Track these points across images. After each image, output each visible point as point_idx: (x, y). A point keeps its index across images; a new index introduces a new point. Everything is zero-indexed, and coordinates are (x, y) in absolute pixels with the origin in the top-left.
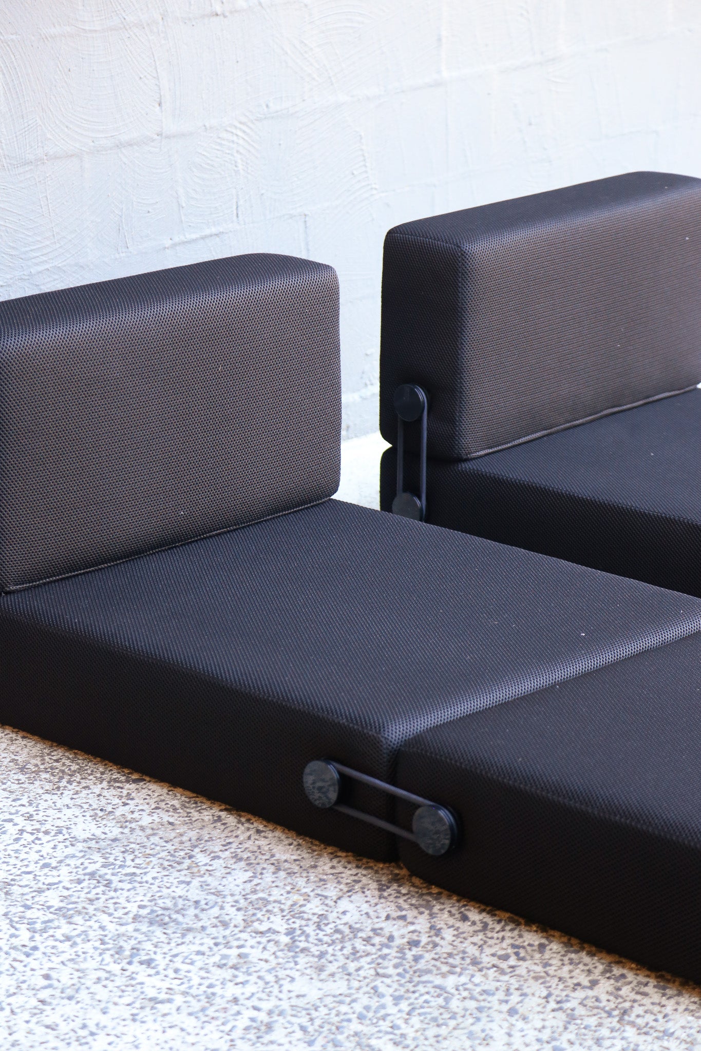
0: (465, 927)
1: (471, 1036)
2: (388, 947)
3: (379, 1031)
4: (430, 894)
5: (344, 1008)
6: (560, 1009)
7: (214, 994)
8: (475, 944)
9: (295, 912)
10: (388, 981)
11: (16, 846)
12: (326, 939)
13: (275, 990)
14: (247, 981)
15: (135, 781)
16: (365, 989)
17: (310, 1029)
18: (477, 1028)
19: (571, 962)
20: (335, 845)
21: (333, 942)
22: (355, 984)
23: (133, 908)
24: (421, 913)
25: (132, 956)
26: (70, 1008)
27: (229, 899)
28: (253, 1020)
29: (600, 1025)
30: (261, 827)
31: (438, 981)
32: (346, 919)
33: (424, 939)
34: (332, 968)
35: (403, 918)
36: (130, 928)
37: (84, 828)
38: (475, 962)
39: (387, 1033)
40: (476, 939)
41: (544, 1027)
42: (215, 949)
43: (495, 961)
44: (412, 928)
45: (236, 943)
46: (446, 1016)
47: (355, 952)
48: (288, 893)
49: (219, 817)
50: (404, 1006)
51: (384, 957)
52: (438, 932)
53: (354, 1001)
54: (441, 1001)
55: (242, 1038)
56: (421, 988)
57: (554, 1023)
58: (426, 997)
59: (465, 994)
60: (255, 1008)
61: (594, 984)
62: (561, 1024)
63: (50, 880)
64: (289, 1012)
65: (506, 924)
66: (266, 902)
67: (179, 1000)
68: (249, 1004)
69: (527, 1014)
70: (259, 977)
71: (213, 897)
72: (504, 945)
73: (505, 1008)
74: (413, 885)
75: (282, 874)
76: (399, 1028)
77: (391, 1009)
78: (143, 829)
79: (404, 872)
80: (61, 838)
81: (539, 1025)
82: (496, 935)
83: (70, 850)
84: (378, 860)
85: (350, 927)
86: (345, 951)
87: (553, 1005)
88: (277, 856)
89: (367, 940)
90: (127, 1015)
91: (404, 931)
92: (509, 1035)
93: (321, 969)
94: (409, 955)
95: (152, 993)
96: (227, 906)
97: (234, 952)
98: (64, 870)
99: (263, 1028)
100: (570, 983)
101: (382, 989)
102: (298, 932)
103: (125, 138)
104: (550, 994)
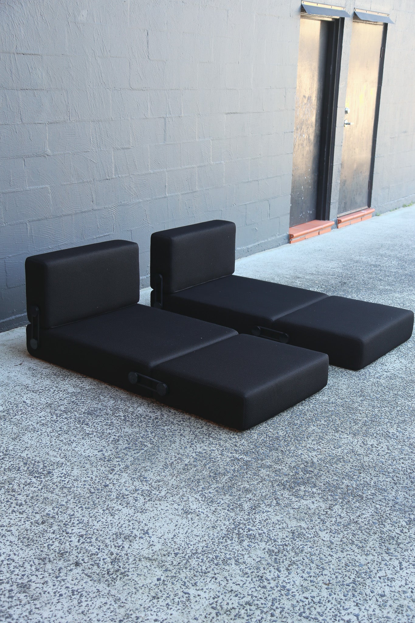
0: (170, 414)
1: (170, 441)
2: (150, 419)
3: (147, 441)
4: (161, 406)
5: (138, 435)
7: (104, 432)
9: (126, 411)
10: (149, 428)
11: (53, 395)
12: (134, 418)
13: (120, 431)
14: (113, 429)
15: (85, 378)
16: (143, 430)
17: (129, 441)
19: (197, 422)
21: (136, 418)
22: (141, 429)
23: (83, 410)
24: (159, 411)
25: (83, 423)
26: (66, 436)
27: (109, 408)
28: (114, 438)
29: (204, 437)
30: (117, 389)
31: (163, 428)
32: (139, 412)
33: (159, 417)
34: (135, 425)
35: (154, 412)
36: (82, 415)
37: (71, 390)
38: (172, 423)
39: (149, 441)
40: (172, 417)
42: (105, 421)
43: (177, 422)
46: (164, 436)
47: (141, 421)
48: (124, 406)
49: (107, 387)
50: (153, 434)
51: (149, 422)
52: (163, 415)
53: (141, 433)
54: (163, 433)
55: (111, 443)
56: (158, 430)
57: (192, 437)
58: (159, 432)
59: (169, 431)
60: (115, 436)
61: (202, 427)
62: (194, 438)
63: (62, 403)
64: (124, 436)
65: (181, 413)
66: (118, 408)
67: (95, 434)
68: (113, 434)
69: (185, 435)
70: (116, 428)
71: (104, 407)
72: (180, 418)
73: (179, 434)
74: (157, 404)
75: (123, 401)
76: (152, 440)
77: (150, 435)
78: (86, 390)
79: (155, 400)
80: (65, 392)
81: (188, 438)
82: (178, 416)
83: (67, 396)
84: (148, 397)
86: (139, 421)
87: (192, 433)
88: (122, 397)
89: (145, 418)
90: (81, 438)
91: (154, 415)
92: (180, 441)
93: (132, 425)
94: (155, 421)
95: (88, 432)
96: (108, 410)
97: (110, 421)
98: (66, 401)
99: (117, 441)
100: (196, 427)
101: (148, 430)
102: (127, 416)
103: (84, 210)
104: (191, 430)
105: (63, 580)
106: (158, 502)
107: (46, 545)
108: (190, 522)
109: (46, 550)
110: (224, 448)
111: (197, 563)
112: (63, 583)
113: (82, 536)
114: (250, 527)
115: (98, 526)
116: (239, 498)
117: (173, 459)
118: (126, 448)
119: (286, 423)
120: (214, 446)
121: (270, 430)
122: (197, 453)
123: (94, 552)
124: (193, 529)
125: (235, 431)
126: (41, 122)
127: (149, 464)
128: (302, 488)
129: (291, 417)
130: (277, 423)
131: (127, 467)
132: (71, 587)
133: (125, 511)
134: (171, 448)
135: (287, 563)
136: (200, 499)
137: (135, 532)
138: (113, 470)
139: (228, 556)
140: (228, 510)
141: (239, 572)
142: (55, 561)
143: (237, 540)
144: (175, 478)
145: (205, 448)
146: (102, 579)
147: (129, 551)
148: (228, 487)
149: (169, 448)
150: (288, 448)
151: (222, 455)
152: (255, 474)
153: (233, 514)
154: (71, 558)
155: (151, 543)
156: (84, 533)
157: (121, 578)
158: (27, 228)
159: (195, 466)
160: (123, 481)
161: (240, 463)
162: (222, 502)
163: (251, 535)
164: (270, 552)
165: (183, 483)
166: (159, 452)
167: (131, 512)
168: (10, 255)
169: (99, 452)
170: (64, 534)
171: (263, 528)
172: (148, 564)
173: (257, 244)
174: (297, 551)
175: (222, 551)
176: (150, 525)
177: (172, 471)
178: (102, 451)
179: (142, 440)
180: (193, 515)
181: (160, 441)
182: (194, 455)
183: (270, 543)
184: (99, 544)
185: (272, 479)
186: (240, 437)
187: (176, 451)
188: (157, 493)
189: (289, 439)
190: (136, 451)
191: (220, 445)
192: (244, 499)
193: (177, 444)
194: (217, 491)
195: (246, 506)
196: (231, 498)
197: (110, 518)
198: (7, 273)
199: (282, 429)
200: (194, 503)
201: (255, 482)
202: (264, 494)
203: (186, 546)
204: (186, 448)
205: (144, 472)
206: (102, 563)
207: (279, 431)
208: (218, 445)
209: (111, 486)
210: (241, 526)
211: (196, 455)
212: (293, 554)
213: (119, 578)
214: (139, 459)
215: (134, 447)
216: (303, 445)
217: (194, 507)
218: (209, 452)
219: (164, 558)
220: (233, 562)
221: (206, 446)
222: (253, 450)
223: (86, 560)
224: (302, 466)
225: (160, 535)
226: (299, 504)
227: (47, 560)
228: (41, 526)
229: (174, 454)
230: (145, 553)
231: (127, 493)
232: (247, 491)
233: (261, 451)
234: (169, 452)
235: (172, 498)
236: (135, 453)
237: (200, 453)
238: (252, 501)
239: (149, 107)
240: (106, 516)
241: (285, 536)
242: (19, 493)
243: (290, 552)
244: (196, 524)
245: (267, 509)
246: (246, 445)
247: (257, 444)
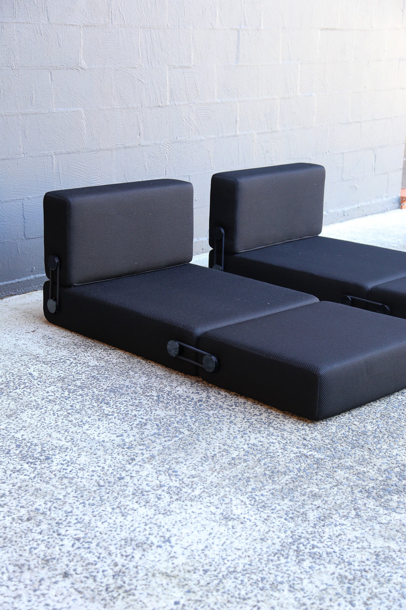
0: (219, 396)
1: (215, 429)
2: (191, 401)
3: (184, 427)
4: (209, 386)
5: (172, 419)
6: (248, 422)
7: (128, 414)
8: (221, 401)
9: (161, 390)
10: (189, 412)
11: (69, 367)
12: (170, 398)
13: (150, 413)
14: (140, 410)
15: (113, 349)
16: (181, 414)
17: (160, 425)
18: (218, 427)
19: (254, 408)
20: (178, 371)
21: (172, 399)
22: (178, 412)
23: (105, 387)
24: (204, 392)
25: (102, 401)
26: (78, 416)
27: (139, 385)
28: (140, 422)
29: (261, 427)
30: (153, 365)
31: (207, 412)
32: (178, 393)
33: (204, 400)
34: (170, 407)
35: (198, 393)
36: (103, 393)
37: (93, 363)
38: (220, 407)
39: (186, 427)
40: (222, 400)
41: (241, 427)
42: (131, 400)
43: (228, 406)
44: (201, 396)
45: (138, 399)
46: (208, 423)
47: (179, 402)
48: (159, 384)
49: (140, 361)
50: (194, 419)
51: (189, 405)
52: (209, 398)
53: (177, 417)
54: (207, 418)
55: (136, 427)
56: (201, 414)
57: (245, 426)
58: (202, 417)
59: (216, 416)
60: (141, 418)
61: (261, 414)
62: (247, 426)
63: (78, 377)
64: (153, 420)
65: (233, 396)
66: (151, 387)
67: (116, 415)
68: (140, 417)
69: (236, 423)
70: (145, 409)
71: (133, 385)
72: (232, 402)
73: (229, 421)
74: (203, 383)
75: (158, 379)
76: (191, 426)
77: (189, 420)
78: (113, 364)
79: (201, 379)
80: (85, 365)
81: (240, 426)
82: (229, 399)
83: (87, 369)
84: (192, 375)
85: (179, 395)
86: (176, 402)
87: (246, 420)
88: (158, 373)
89: (184, 399)
90: (97, 419)
91: (198, 397)
92: (229, 429)
93: (167, 407)
94: (198, 404)
95: (106, 412)
96: (138, 388)
97: (138, 401)
98: (84, 375)
99: (143, 424)
100: (253, 414)
101: (187, 414)
102: (161, 396)
103: (127, 145)
104: (245, 417)
105: (43, 595)
106: (189, 503)
107: (27, 548)
108: (230, 531)
109: (26, 554)
110: (288, 442)
111: (234, 585)
112: (42, 599)
113: (78, 539)
114: (315, 543)
115: (102, 527)
116: (303, 505)
117: (217, 450)
118: (155, 434)
119: (378, 415)
120: (274, 437)
121: (355, 423)
122: (250, 445)
123: (91, 560)
124: (233, 540)
125: (306, 421)
126: (74, 24)
127: (183, 455)
128: (395, 497)
129: (386, 408)
130: (366, 415)
131: (153, 457)
132: (52, 604)
133: (142, 511)
134: (215, 437)
135: (365, 595)
136: (248, 502)
137: (152, 538)
138: (133, 459)
139: (279, 579)
140: (286, 519)
141: (293, 601)
142: (36, 570)
143: (294, 558)
144: (215, 474)
145: (262, 439)
146: (97, 597)
147: (140, 562)
148: (289, 490)
149: (212, 436)
150: (379, 446)
151: (284, 449)
152: (328, 476)
153: (292, 525)
154: (58, 567)
155: (173, 554)
156: (81, 535)
157: (123, 598)
158: (53, 163)
159: (245, 461)
160: (144, 473)
161: (309, 461)
162: (278, 508)
163: (315, 554)
164: (342, 579)
165: (227, 481)
166: (198, 440)
167: (151, 512)
168: (31, 197)
169: (117, 436)
170: (55, 535)
171: (334, 546)
172: (164, 582)
173: (356, 206)
174: (382, 580)
175: (272, 571)
176: (174, 531)
177: (212, 465)
178: (122, 435)
179: (177, 425)
180: (235, 522)
181: (201, 428)
182: (246, 447)
183: (342, 565)
184: (100, 551)
185: (352, 484)
186: (312, 429)
187: (221, 441)
188: (190, 491)
189: (381, 435)
190: (167, 439)
191: (282, 437)
192: (310, 506)
193: (224, 432)
194: (272, 494)
195: (312, 516)
196: (291, 503)
197: (120, 519)
198: (25, 219)
199: (371, 422)
200: (239, 507)
201: (328, 486)
202: (338, 502)
203: (221, 561)
204: (235, 438)
205: (175, 464)
206: (100, 575)
207: (367, 425)
208: (280, 437)
209: (128, 479)
210: (302, 540)
211: (249, 448)
212: (375, 583)
213: (121, 597)
214: (169, 449)
215: (165, 433)
216: (400, 443)
217: (237, 511)
218: (266, 445)
219: (187, 575)
220: (286, 587)
221: (263, 437)
222: (329, 446)
223: (79, 570)
224: (398, 469)
225: (187, 545)
226: (389, 518)
227: (26, 567)
228: (26, 523)
229: (218, 445)
230: (162, 567)
231: (148, 488)
232: (315, 496)
233: (340, 448)
234: (212, 442)
235: (208, 499)
236: (165, 441)
237: (254, 445)
238: (320, 510)
239: (218, 14)
240: (115, 515)
241: (364, 559)
242: (3, 481)
243: (372, 581)
244: (238, 534)
245: (342, 521)
246: (320, 439)
247: (335, 439)
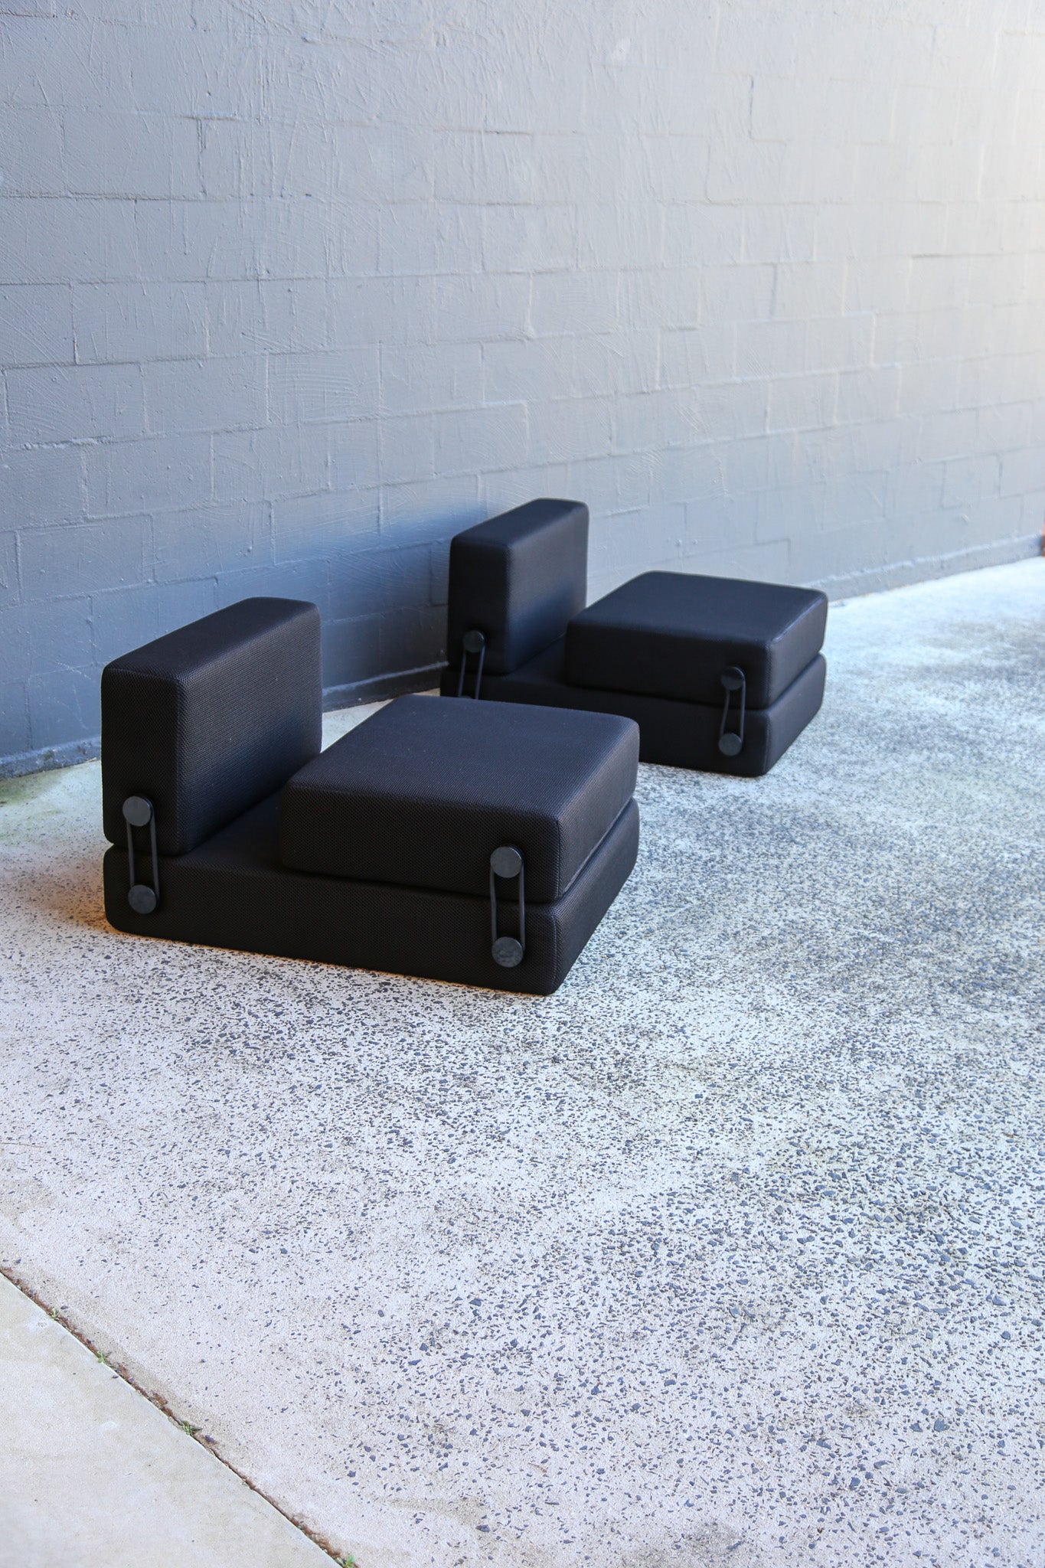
1: (736, 899)
3: (691, 894)
5: (674, 884)
18: (740, 896)
22: (681, 875)
31: (723, 876)
33: (718, 859)
38: (742, 870)
39: (694, 895)
47: (681, 861)
50: (704, 885)
53: (679, 881)
76: (701, 893)
77: (699, 886)
89: (688, 858)
93: (664, 868)
94: (709, 865)
101: (694, 877)
103: (590, 456)
105: (532, 1079)
106: (706, 990)
107: (501, 1029)
108: (763, 1024)
109: (501, 1035)
111: (770, 1081)
112: (530, 1082)
113: (565, 1023)
114: (876, 1042)
115: (593, 1012)
116: (861, 997)
117: (740, 927)
118: (650, 902)
119: (976, 889)
122: (787, 922)
123: (585, 1047)
124: (768, 1034)
126: (520, 270)
127: (692, 930)
128: (989, 994)
129: (987, 880)
131: (651, 931)
132: (544, 1088)
133: (643, 995)
134: (736, 910)
135: (938, 1099)
136: (786, 992)
137: (660, 1027)
138: (624, 933)
139: (828, 1078)
140: (837, 1014)
141: (846, 1101)
142: (517, 1053)
143: (848, 1057)
144: (740, 955)
145: (804, 915)
146: (598, 1085)
147: (647, 1052)
148: (843, 979)
149: (732, 908)
150: (972, 930)
151: (836, 928)
152: (898, 964)
153: (846, 1020)
154: (544, 1051)
155: (689, 1045)
156: (568, 1019)
157: (631, 1087)
158: (477, 487)
159: (781, 942)
160: (641, 951)
161: (871, 945)
162: (828, 1000)
163: (876, 1053)
164: (909, 1081)
165: (756, 965)
166: (713, 913)
167: (656, 998)
170: (533, 1016)
171: (901, 1046)
172: (681, 1074)
173: (963, 552)
174: (962, 1084)
175: (819, 1070)
176: (689, 1020)
177: (735, 945)
179: (681, 892)
180: (770, 1014)
182: (781, 924)
183: (912, 1067)
184: (595, 1037)
185: (930, 975)
187: (747, 915)
188: (705, 975)
189: (977, 916)
190: (668, 909)
192: (872, 1000)
193: (750, 904)
194: (819, 983)
195: (873, 1011)
196: (846, 995)
197: (615, 1003)
200: (774, 996)
201: (897, 977)
202: (910, 996)
203: (752, 1055)
204: (765, 911)
205: (682, 942)
206: (598, 1063)
209: (619, 957)
210: (859, 1038)
211: (785, 925)
212: (953, 1088)
213: (627, 1087)
214: (673, 922)
215: (665, 902)
216: (1004, 927)
217: (772, 1002)
218: (810, 923)
219: (709, 1069)
220: (837, 1086)
222: (901, 927)
223: (571, 1056)
224: (997, 960)
225: (706, 1036)
226: (978, 1017)
227: (503, 1050)
228: (493, 1001)
229: (741, 919)
230: (677, 1058)
231: (648, 970)
232: (878, 988)
233: (916, 930)
234: (732, 916)
235: (731, 985)
236: (666, 912)
237: (792, 922)
238: (884, 1004)
239: (743, 242)
240: (608, 999)
241: (941, 1061)
243: (948, 1085)
244: (774, 1028)
245: (914, 1019)
246: (888, 917)
247: (910, 919)
